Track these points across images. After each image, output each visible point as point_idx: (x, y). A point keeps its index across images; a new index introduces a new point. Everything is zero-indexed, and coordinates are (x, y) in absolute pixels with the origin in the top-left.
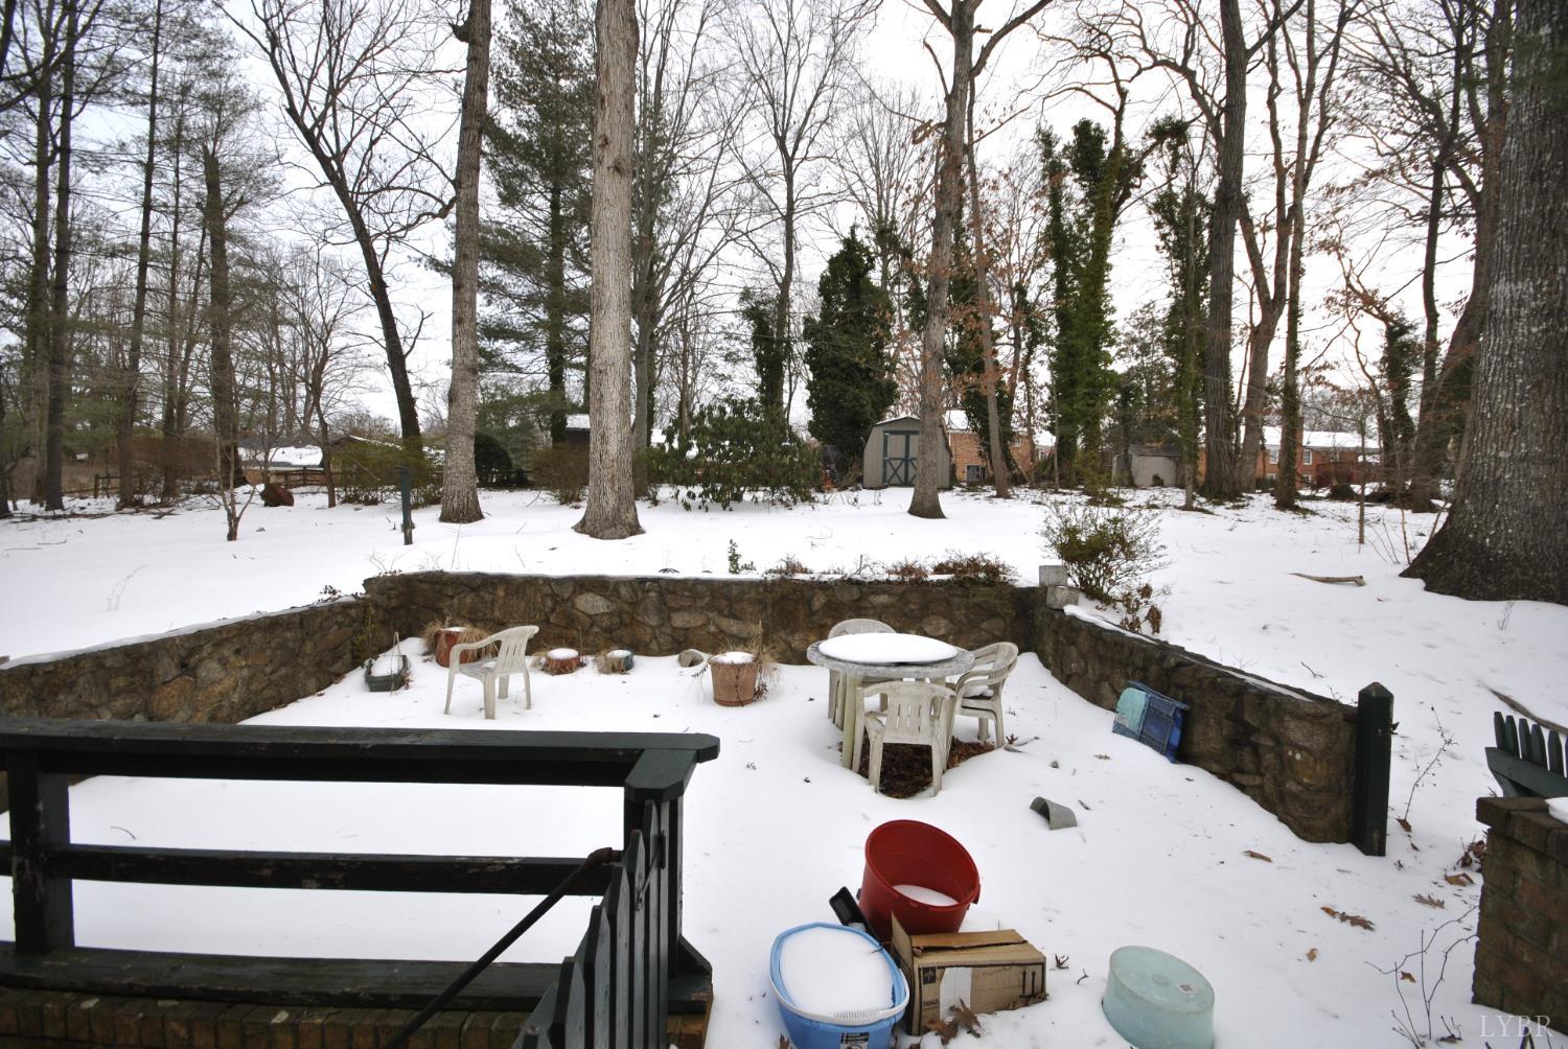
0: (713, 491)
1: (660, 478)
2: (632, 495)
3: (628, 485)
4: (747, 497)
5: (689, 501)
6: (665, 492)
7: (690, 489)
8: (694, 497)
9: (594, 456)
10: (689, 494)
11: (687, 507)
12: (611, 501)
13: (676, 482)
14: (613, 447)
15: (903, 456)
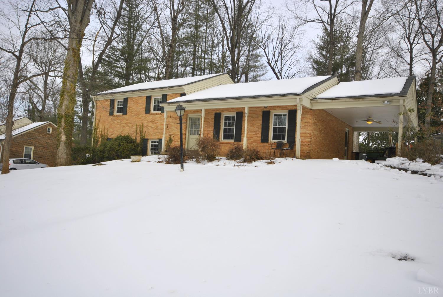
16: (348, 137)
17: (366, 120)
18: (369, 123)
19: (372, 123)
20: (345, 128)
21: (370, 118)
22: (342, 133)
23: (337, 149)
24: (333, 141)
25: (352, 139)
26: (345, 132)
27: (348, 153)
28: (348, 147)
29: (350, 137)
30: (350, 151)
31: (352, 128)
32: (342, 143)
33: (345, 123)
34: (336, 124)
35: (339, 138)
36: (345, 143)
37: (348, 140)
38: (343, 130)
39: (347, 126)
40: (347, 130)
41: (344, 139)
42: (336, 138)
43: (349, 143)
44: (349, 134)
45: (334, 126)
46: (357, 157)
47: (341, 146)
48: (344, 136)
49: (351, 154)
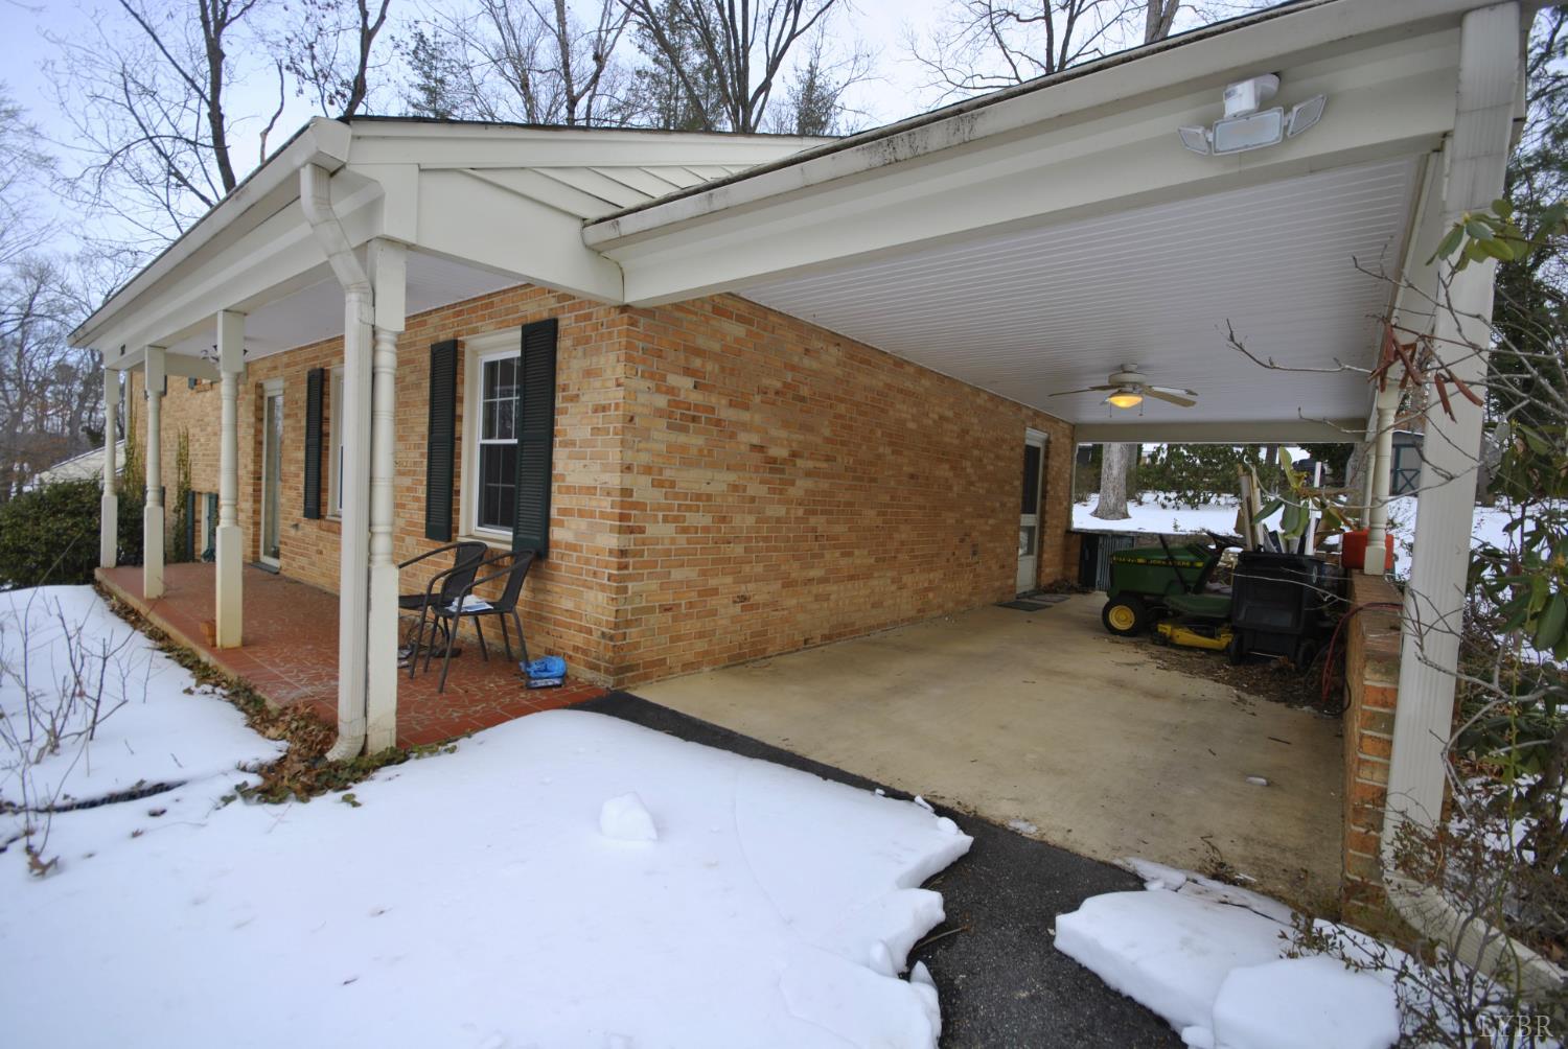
0: (1185, 496)
1: (1145, 487)
2: (1124, 497)
3: (1123, 492)
4: (1213, 501)
5: (1166, 502)
6: (1148, 497)
7: (1167, 495)
8: (1170, 500)
9: (1104, 476)
10: (1166, 498)
11: (1164, 506)
12: (1112, 500)
13: (1157, 488)
14: (1115, 472)
16: (1046, 467)
17: (1106, 383)
18: (1123, 402)
19: (1142, 402)
20: (1025, 430)
21: (1125, 372)
22: (998, 457)
23: (962, 541)
24: (925, 508)
25: (1067, 476)
26: (1020, 451)
27: (1041, 542)
28: (1043, 513)
29: (1055, 469)
30: (1057, 527)
31: (1066, 426)
32: (1003, 505)
33: (1018, 407)
34: (950, 414)
35: (972, 484)
36: (1020, 501)
37: (1045, 483)
38: (1004, 441)
39: (1038, 418)
40: (1035, 437)
41: (1018, 483)
42: (950, 488)
43: (1052, 493)
44: (1052, 454)
45: (931, 422)
46: (1087, 552)
47: (991, 521)
48: (1018, 467)
49: (1059, 541)
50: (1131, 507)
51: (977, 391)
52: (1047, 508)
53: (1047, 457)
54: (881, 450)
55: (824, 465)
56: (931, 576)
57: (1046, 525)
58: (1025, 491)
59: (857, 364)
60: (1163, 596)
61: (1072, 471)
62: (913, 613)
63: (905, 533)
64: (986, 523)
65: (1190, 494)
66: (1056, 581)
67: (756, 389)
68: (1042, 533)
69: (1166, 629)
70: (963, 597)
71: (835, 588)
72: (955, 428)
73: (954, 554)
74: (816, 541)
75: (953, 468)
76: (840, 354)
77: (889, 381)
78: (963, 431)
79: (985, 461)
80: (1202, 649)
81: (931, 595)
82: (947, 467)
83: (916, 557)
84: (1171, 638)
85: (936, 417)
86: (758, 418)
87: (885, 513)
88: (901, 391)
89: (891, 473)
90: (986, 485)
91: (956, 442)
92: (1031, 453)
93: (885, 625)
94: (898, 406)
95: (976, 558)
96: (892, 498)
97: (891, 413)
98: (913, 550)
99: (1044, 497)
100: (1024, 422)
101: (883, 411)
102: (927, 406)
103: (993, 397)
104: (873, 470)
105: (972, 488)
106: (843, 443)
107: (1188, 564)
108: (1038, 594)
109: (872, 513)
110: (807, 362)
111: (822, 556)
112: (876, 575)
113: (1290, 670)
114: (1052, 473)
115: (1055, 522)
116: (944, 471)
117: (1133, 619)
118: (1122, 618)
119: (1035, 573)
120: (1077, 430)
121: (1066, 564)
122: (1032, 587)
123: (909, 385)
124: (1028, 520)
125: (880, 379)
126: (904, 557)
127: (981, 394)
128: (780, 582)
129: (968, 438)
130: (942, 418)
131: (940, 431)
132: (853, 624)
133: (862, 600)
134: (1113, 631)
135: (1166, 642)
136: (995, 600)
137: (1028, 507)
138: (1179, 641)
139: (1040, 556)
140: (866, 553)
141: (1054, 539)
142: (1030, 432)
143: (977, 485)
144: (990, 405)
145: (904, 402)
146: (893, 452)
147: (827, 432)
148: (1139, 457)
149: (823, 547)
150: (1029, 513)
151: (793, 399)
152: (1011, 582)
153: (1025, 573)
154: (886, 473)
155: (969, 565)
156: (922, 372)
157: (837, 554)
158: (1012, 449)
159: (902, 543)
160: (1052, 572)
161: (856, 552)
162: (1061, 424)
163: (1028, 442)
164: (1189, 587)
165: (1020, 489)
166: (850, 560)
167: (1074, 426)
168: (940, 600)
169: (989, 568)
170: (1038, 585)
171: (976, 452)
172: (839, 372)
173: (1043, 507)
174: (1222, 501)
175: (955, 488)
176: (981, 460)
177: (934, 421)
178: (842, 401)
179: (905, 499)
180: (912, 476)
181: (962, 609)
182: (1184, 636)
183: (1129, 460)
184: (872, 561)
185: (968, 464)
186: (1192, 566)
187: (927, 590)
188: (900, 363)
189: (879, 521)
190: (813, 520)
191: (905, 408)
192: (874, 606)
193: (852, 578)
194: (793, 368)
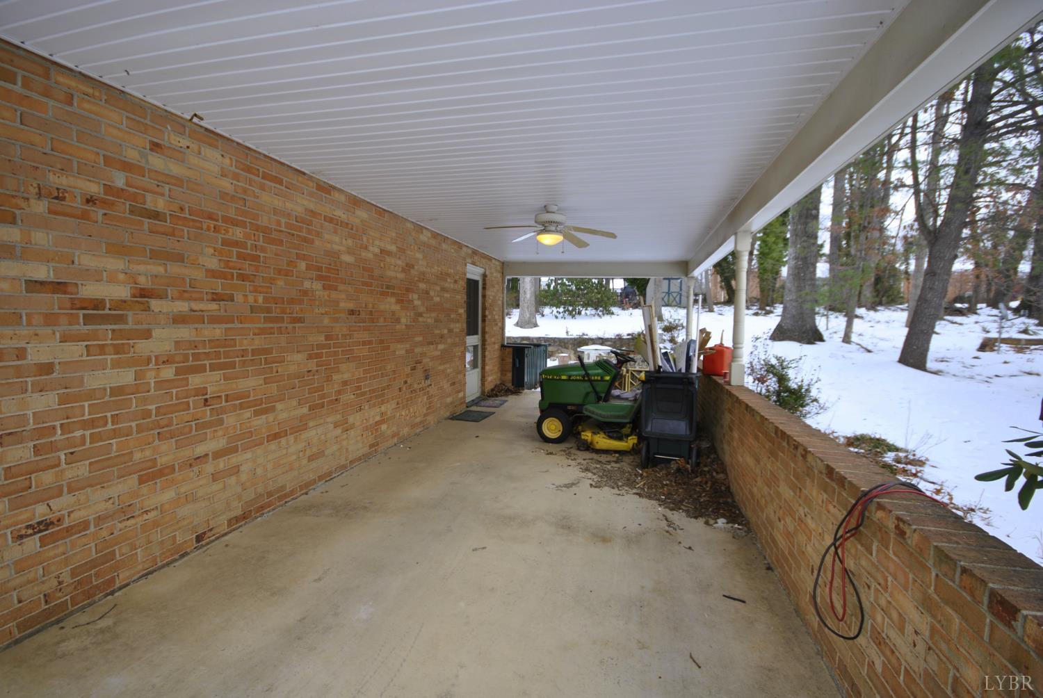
0: (568, 310)
1: (545, 304)
2: (534, 312)
3: (533, 308)
4: (583, 312)
5: (557, 315)
6: (547, 310)
7: (558, 309)
8: (560, 313)
9: (521, 299)
10: (557, 312)
11: (556, 317)
12: (527, 314)
13: (552, 305)
14: (528, 296)
15: (667, 291)
18: (548, 239)
20: (466, 265)
21: (548, 212)
22: (443, 289)
23: (413, 369)
24: (370, 342)
25: (500, 302)
26: (462, 284)
27: (484, 357)
28: (484, 333)
29: (491, 297)
30: (494, 343)
31: (497, 263)
32: (450, 331)
33: (460, 246)
34: (393, 248)
35: (420, 315)
36: (465, 325)
37: (484, 309)
38: (448, 275)
39: (477, 256)
40: (474, 272)
41: (462, 311)
42: (398, 321)
43: (489, 317)
44: (488, 286)
45: (370, 256)
46: (517, 361)
47: (441, 347)
48: (461, 298)
49: (497, 354)
50: (539, 319)
51: (420, 229)
52: (487, 329)
53: (484, 288)
54: (307, 285)
55: (213, 306)
56: (383, 408)
57: (487, 343)
58: (469, 316)
59: (259, 179)
60: (582, 405)
61: (503, 298)
62: (366, 450)
63: (348, 372)
64: (436, 349)
65: (570, 308)
66: (496, 386)
67: (34, 191)
68: (484, 350)
69: (587, 435)
70: (418, 420)
71: (249, 455)
72: (399, 262)
73: (406, 382)
74: (205, 405)
75: (399, 301)
76: (227, 161)
77: (312, 207)
78: (407, 265)
79: (432, 293)
80: (616, 452)
81: (384, 427)
82: (393, 300)
83: (364, 394)
84: (591, 443)
85: (377, 250)
86: (40, 238)
87: (319, 356)
88: (331, 220)
89: (323, 310)
90: (434, 315)
91: (401, 276)
92: (472, 285)
93: (330, 473)
94: (326, 236)
95: (428, 382)
96: (328, 338)
97: (317, 243)
98: (359, 388)
99: (484, 321)
100: (464, 259)
101: (305, 240)
102: (365, 239)
103: (435, 235)
104: (297, 308)
105: (420, 319)
106: (243, 277)
107: (599, 378)
108: (484, 400)
109: (299, 357)
110: (156, 162)
111: (221, 422)
112: (311, 424)
113: (686, 470)
114: (489, 301)
115: (493, 340)
116: (390, 304)
117: (561, 429)
118: (552, 428)
119: (480, 382)
120: (504, 266)
121: (503, 371)
122: (478, 395)
123: (339, 213)
124: (473, 340)
125: (299, 204)
126: (348, 397)
127: (424, 231)
128: (135, 476)
129: (413, 272)
130: (382, 251)
131: (382, 265)
132: (283, 487)
133: (294, 457)
134: (546, 440)
135: (588, 447)
136: (448, 414)
137: (472, 330)
138: (598, 447)
139: (483, 368)
140: (294, 403)
141: (493, 353)
142: (470, 267)
143: (424, 315)
144: (433, 242)
145: (335, 232)
146: (324, 288)
147: (213, 264)
148: (540, 285)
149: (222, 411)
150: (473, 335)
151: (131, 212)
152: (461, 395)
153: (472, 384)
154: (317, 311)
155: (421, 390)
156: (356, 202)
157: (247, 414)
158: (456, 282)
159: (345, 383)
160: (492, 379)
161: (279, 406)
162: (493, 261)
163: (469, 276)
164: (601, 397)
165: (464, 316)
166: (271, 417)
167: (503, 263)
168: (394, 429)
169: (441, 388)
170: (483, 392)
171: (422, 286)
172: (226, 185)
173: (483, 329)
174: (588, 312)
175: (403, 320)
176: (427, 293)
177: (376, 255)
178: (235, 223)
179: (344, 336)
180: (352, 312)
181: (418, 431)
182: (602, 441)
183: (535, 288)
184: (305, 410)
185: (415, 296)
186: (602, 380)
187: (378, 423)
188: (325, 189)
189: (312, 365)
190: (195, 381)
191: (337, 239)
192: (311, 459)
193: (275, 436)
194: (126, 167)
